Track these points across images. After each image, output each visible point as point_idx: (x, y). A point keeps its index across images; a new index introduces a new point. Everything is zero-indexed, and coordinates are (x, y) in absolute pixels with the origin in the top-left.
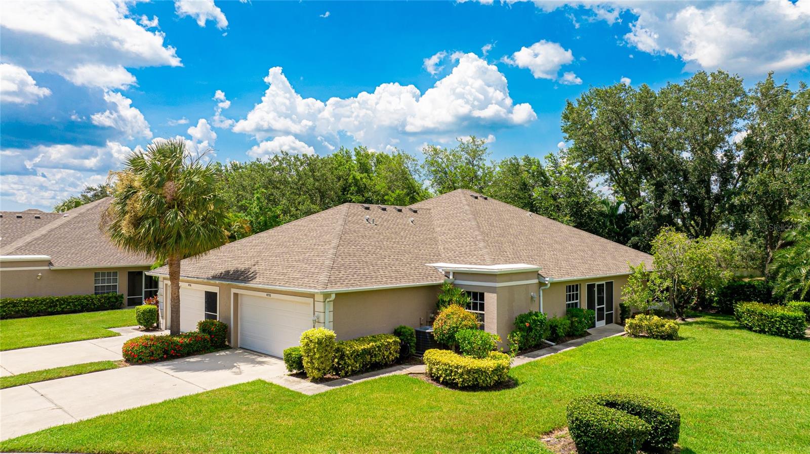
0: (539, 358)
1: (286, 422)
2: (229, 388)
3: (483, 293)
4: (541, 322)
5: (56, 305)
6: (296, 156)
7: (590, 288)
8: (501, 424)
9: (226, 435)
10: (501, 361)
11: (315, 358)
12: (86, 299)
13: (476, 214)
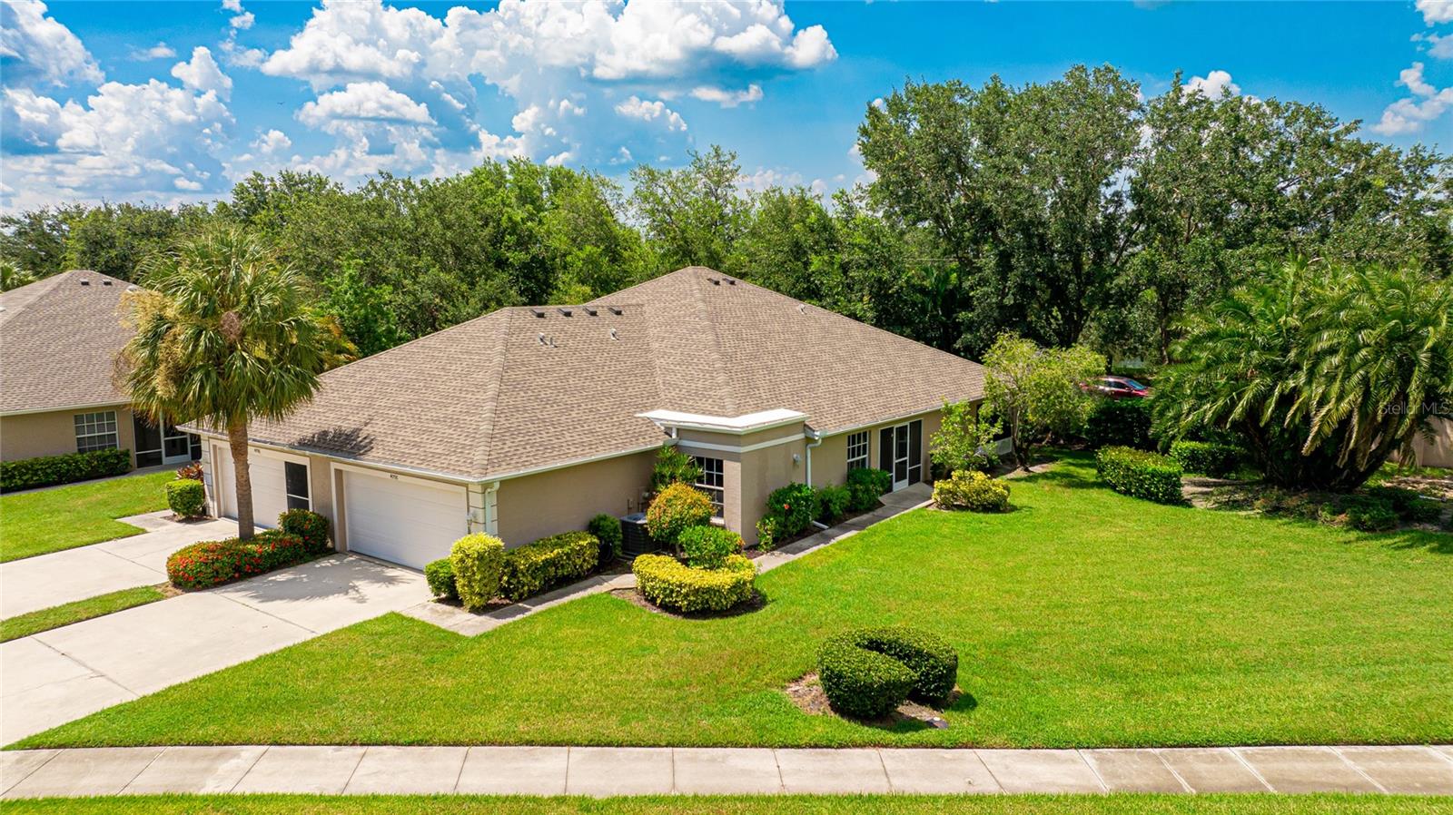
0: (801, 555)
1: (444, 682)
2: (350, 629)
3: (721, 462)
4: (806, 499)
5: (13, 477)
6: (406, 179)
7: (886, 434)
8: (735, 670)
9: (362, 708)
10: (742, 573)
11: (475, 580)
12: (65, 462)
13: (715, 317)
